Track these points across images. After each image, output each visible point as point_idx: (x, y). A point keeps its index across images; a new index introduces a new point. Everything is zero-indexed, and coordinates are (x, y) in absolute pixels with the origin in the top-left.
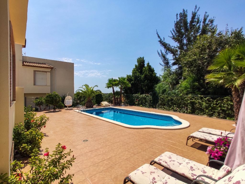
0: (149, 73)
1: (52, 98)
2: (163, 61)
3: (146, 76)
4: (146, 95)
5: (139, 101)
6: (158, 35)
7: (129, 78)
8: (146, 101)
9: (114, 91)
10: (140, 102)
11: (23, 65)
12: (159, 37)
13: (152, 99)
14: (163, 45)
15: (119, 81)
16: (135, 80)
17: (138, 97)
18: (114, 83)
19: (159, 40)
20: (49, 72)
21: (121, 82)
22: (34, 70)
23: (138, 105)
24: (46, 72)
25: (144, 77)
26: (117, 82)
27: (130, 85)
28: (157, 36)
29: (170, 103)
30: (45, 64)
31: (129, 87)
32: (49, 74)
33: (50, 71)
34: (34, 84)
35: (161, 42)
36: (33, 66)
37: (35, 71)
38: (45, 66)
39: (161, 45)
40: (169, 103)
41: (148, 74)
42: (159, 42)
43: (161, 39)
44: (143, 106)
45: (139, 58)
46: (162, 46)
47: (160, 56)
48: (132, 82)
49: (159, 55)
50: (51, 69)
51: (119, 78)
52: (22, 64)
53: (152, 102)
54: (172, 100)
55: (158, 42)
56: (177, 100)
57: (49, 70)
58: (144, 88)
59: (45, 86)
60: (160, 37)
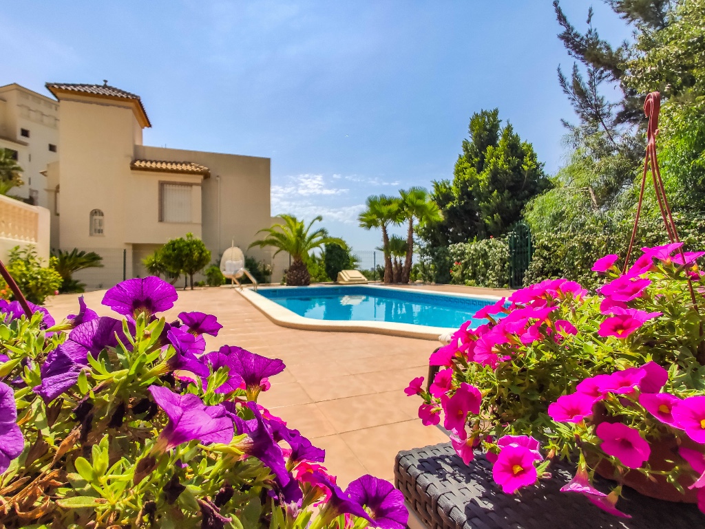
0: (509, 161)
1: (180, 249)
2: (578, 112)
3: (495, 174)
4: (487, 244)
5: (466, 266)
6: (559, 11)
7: (441, 193)
8: (487, 265)
9: (386, 236)
10: (469, 271)
11: (133, 168)
12: (562, 18)
13: (510, 253)
14: (577, 53)
15: (403, 204)
16: (461, 198)
17: (463, 253)
18: (385, 210)
19: (563, 29)
20: (197, 184)
21: (407, 206)
22: (159, 182)
23: (461, 281)
24: (190, 185)
25: (487, 178)
26: (394, 207)
27: (440, 216)
28: (556, 15)
29: (576, 263)
30: (190, 163)
31: (438, 223)
32: (197, 191)
34: (161, 219)
35: (569, 38)
36: (157, 170)
37: (162, 184)
38: (189, 168)
39: (570, 50)
40: (573, 262)
41: (503, 165)
42: (563, 41)
43: (569, 28)
44: (478, 284)
45: (477, 115)
46: (573, 53)
47: (566, 92)
48: (449, 206)
49: (564, 87)
50: (202, 177)
51: (402, 192)
52: (130, 165)
53: (510, 268)
54: (587, 246)
55: (559, 40)
56: (609, 245)
57: (199, 179)
58: (488, 219)
59: (188, 223)
60: (568, 20)
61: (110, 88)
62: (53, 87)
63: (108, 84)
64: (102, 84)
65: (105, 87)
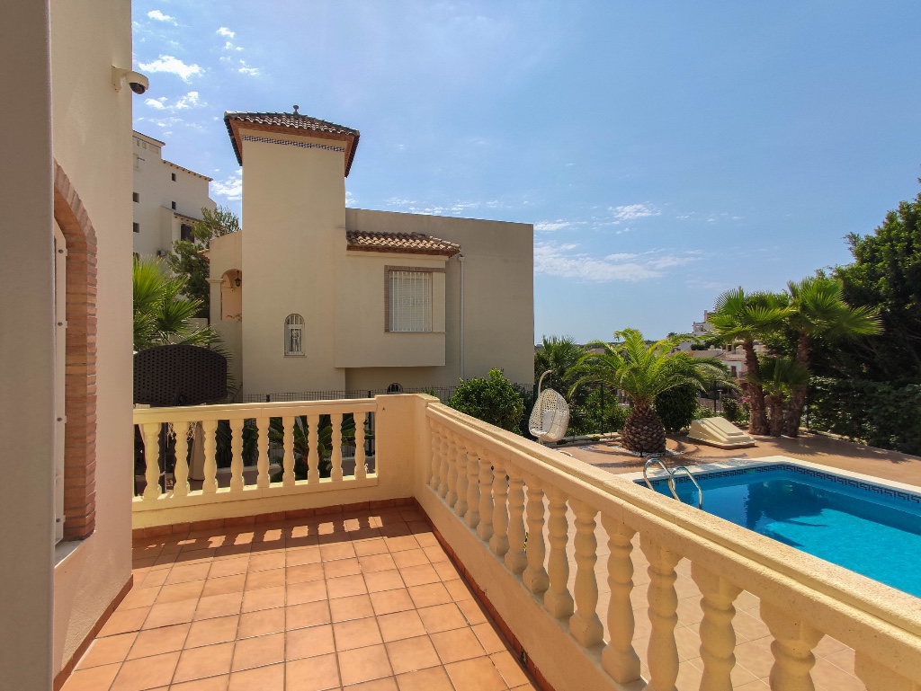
11: (352, 247)
20: (439, 270)
22: (386, 267)
24: (429, 271)
32: (439, 279)
33: (443, 265)
34: (387, 330)
36: (386, 249)
37: (389, 270)
50: (446, 258)
52: (346, 243)
57: (440, 262)
59: (426, 333)
61: (304, 118)
62: (236, 119)
63: (300, 112)
64: (292, 111)
65: (296, 116)
